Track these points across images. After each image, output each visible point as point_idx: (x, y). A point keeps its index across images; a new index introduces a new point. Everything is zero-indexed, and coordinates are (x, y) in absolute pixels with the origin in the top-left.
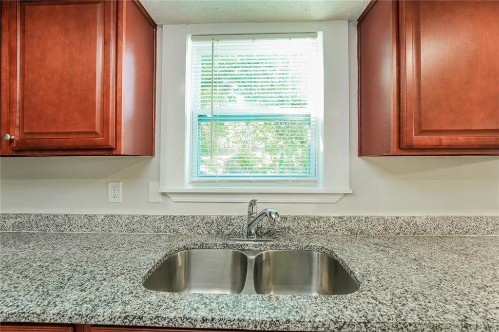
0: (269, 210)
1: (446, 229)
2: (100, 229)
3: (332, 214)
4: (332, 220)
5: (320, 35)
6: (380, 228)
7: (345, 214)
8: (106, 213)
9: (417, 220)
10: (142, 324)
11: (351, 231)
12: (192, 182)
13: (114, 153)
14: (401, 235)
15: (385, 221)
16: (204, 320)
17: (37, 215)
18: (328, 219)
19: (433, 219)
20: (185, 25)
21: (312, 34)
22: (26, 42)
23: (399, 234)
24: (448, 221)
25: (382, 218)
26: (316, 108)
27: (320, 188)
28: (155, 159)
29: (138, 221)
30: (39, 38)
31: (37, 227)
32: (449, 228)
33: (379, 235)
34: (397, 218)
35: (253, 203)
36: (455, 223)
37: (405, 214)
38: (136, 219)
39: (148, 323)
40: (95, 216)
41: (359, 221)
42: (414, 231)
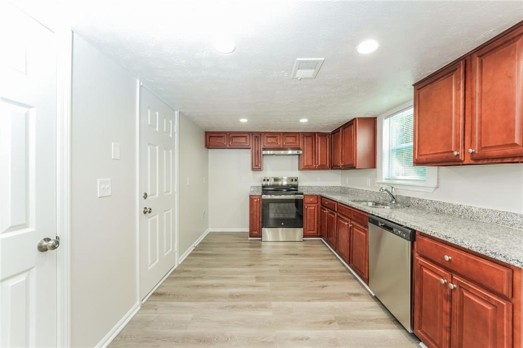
1: (495, 220)
3: (428, 198)
4: (428, 201)
6: (451, 210)
9: (473, 209)
11: (436, 209)
12: (386, 179)
14: (462, 216)
15: (454, 206)
23: (461, 216)
24: (496, 213)
25: (452, 204)
32: (497, 219)
33: (450, 215)
34: (461, 205)
36: (502, 216)
37: (466, 204)
41: (440, 204)
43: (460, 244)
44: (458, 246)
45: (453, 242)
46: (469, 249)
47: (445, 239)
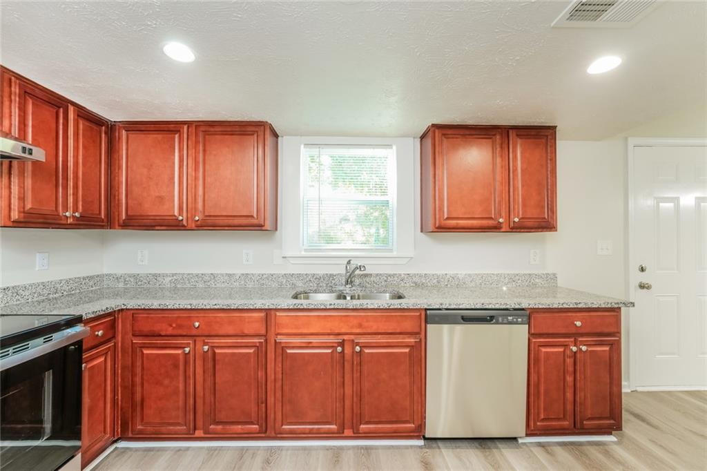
0: (359, 264)
1: (478, 282)
2: (238, 284)
3: (402, 272)
4: (403, 276)
5: (394, 147)
6: (435, 281)
7: (412, 272)
8: (242, 272)
9: (459, 276)
10: (302, 307)
11: (416, 283)
13: (263, 228)
14: (449, 286)
15: (438, 277)
16: (331, 305)
17: (189, 274)
18: (400, 275)
19: (470, 275)
20: (299, 137)
21: (389, 146)
22: (206, 157)
23: (447, 285)
24: (479, 276)
25: (436, 274)
26: (392, 196)
27: (395, 254)
28: (278, 232)
29: (266, 278)
30: (215, 155)
31: (189, 283)
32: (480, 281)
33: (434, 286)
34: (446, 274)
35: (349, 262)
36: (484, 278)
37: (451, 272)
38: (265, 276)
39: (305, 307)
40: (234, 274)
41: (421, 276)
42: (457, 283)
43: (590, 306)
44: (589, 308)
45: (584, 306)
46: (599, 308)
47: (575, 306)
